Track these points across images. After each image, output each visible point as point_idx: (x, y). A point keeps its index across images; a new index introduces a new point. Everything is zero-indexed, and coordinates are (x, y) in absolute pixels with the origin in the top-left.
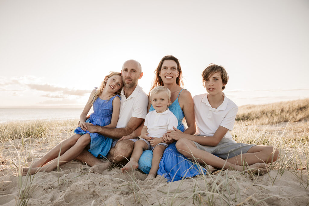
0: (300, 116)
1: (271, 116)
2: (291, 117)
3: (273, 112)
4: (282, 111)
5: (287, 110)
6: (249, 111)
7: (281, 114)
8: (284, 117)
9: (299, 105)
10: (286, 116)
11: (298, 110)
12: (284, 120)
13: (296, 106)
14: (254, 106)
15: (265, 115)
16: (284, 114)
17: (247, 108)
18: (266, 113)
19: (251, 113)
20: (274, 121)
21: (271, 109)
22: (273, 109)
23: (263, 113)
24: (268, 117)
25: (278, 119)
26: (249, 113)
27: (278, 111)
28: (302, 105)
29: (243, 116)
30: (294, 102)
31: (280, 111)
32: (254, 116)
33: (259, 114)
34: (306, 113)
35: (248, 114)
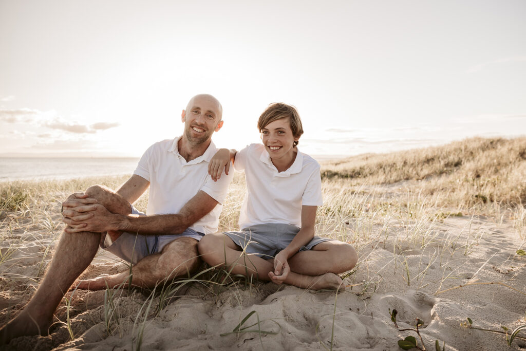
0: (426, 171)
1: (390, 171)
2: (414, 172)
3: (393, 165)
4: (405, 163)
5: (411, 162)
6: (363, 163)
7: (402, 168)
8: (406, 172)
9: (426, 156)
10: (408, 172)
11: (425, 162)
12: (405, 177)
13: (423, 157)
14: (373, 156)
15: (382, 169)
16: (406, 169)
17: (363, 159)
18: (383, 166)
19: (364, 166)
20: (392, 178)
21: (390, 162)
22: (394, 161)
23: (381, 166)
24: (385, 173)
25: (398, 176)
26: (362, 167)
27: (399, 164)
28: (430, 156)
29: (353, 172)
30: (422, 150)
31: (402, 163)
32: (367, 171)
33: (375, 169)
34: (434, 168)
35: (360, 168)
